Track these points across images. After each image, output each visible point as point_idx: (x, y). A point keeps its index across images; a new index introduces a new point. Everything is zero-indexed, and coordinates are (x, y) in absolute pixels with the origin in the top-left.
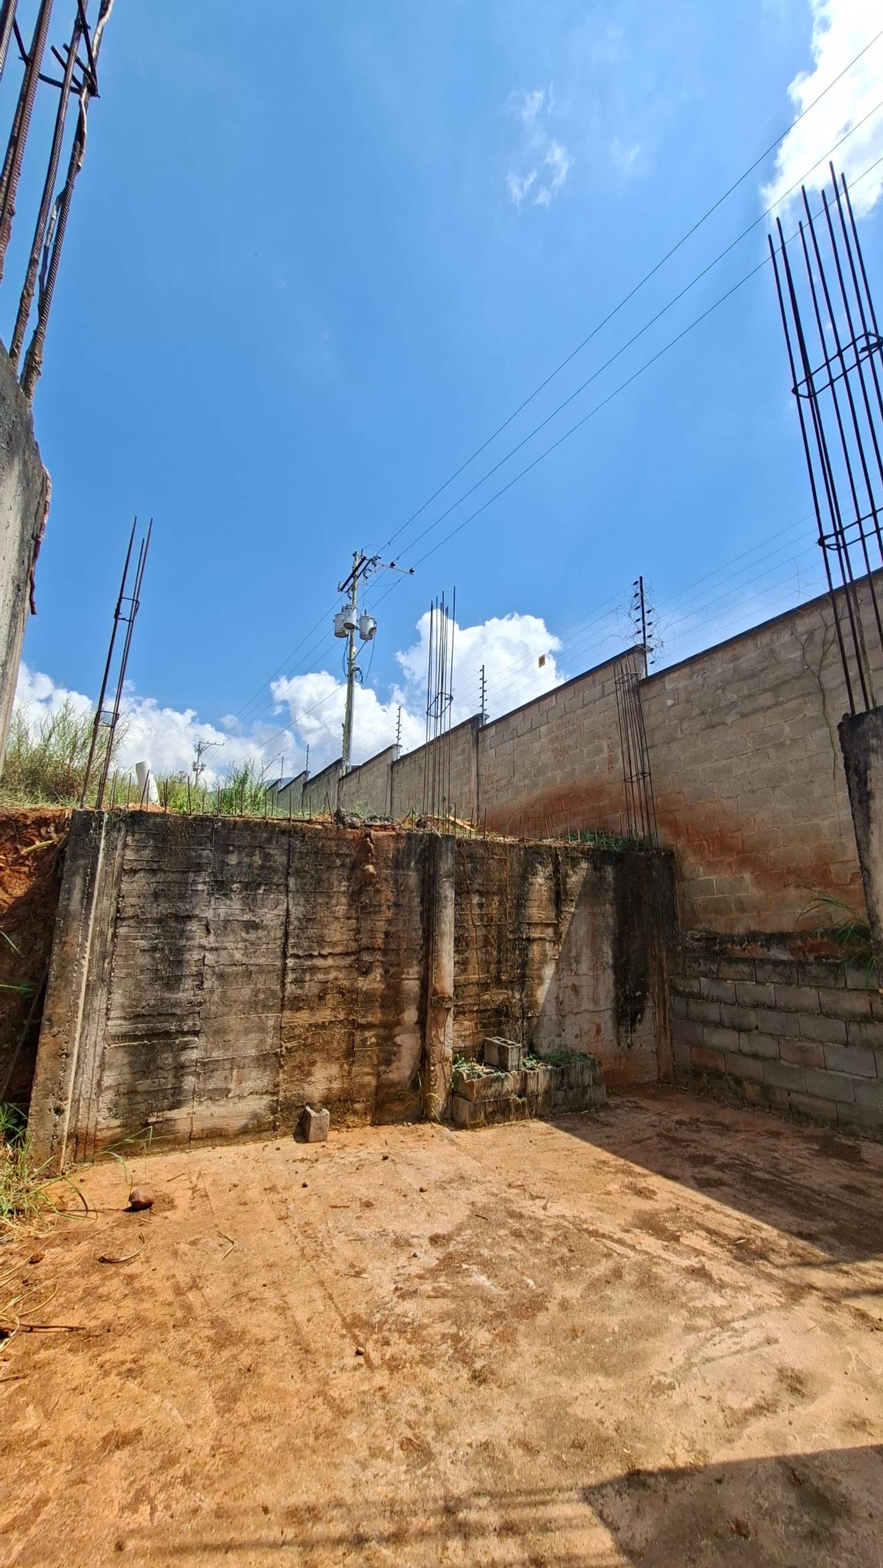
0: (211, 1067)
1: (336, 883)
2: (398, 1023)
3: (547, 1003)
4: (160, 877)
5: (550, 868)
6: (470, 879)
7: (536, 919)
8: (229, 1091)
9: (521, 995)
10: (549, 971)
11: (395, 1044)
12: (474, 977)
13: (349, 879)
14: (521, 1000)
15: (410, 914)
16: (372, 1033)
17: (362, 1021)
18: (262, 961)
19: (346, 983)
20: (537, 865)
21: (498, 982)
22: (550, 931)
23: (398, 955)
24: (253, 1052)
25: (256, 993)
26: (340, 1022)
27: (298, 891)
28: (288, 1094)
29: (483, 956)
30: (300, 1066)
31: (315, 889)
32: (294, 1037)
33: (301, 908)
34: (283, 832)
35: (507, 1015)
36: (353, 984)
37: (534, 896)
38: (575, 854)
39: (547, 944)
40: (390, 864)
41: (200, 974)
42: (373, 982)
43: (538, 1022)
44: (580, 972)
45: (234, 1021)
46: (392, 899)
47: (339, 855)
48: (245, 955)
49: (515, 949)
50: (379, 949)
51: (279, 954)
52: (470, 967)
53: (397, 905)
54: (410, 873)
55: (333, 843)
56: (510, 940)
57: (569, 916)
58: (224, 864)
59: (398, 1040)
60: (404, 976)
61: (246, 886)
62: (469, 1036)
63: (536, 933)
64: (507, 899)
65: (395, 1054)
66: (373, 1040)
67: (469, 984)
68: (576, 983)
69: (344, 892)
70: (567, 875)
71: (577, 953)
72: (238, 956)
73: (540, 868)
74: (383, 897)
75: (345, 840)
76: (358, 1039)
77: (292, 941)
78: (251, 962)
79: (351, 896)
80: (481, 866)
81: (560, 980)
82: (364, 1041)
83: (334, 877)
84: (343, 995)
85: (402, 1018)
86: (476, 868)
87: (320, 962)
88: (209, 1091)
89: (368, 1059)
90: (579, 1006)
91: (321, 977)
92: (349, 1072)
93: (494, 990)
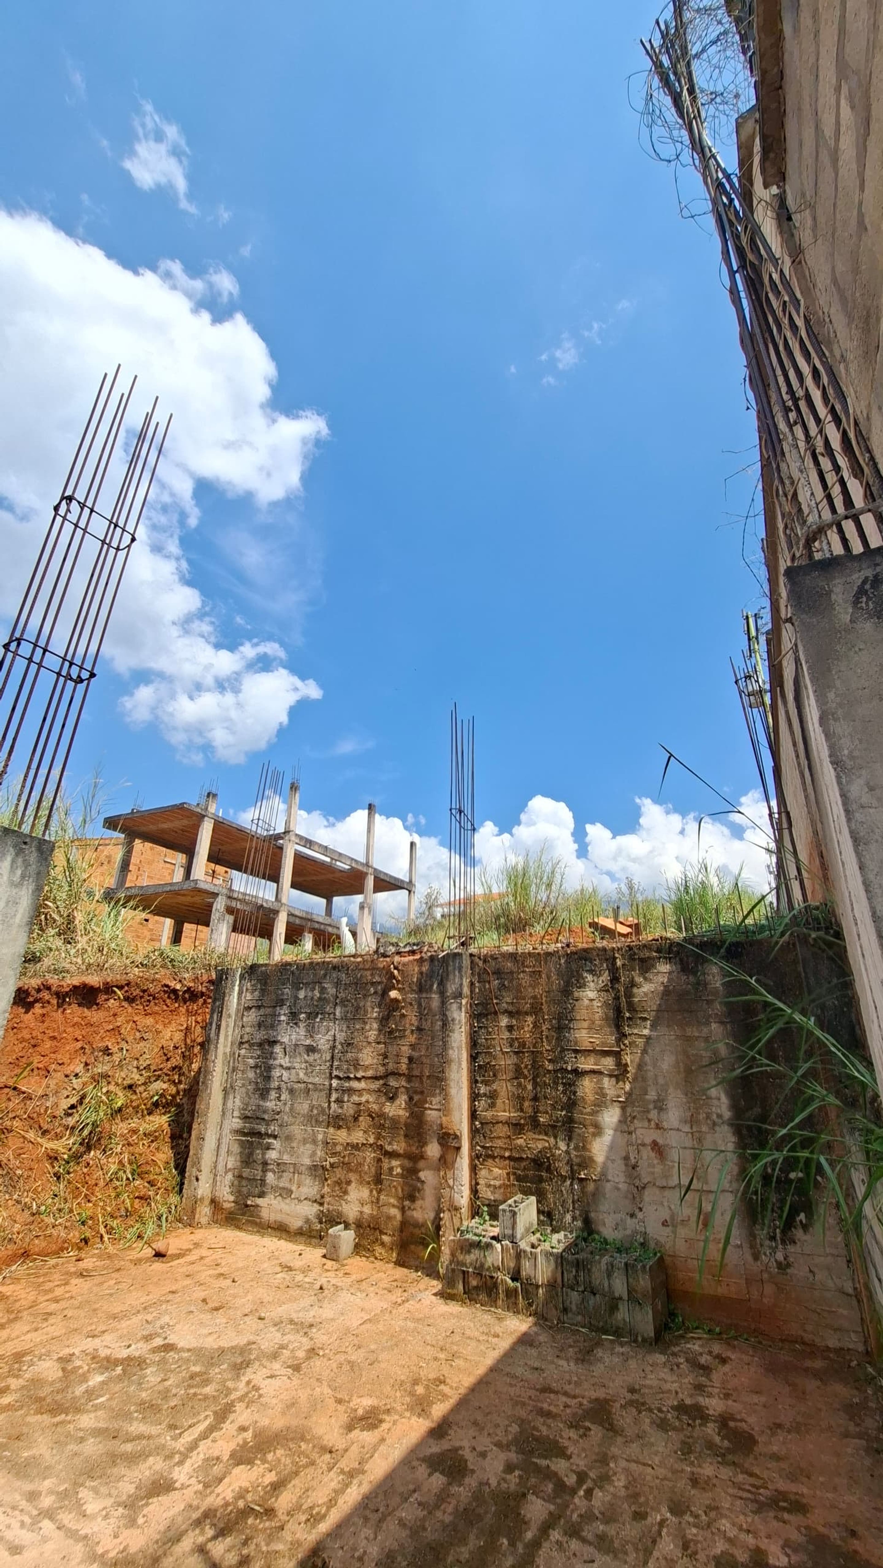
0: (283, 1168)
1: (370, 1009)
2: (422, 1157)
3: (609, 1163)
4: (262, 1011)
5: (606, 977)
6: (496, 998)
7: (585, 1045)
8: (292, 1192)
9: (568, 1145)
10: (610, 1117)
11: (419, 1179)
12: (504, 1115)
13: (380, 1006)
14: (567, 1152)
15: (433, 1039)
16: (398, 1163)
17: (389, 1148)
18: (316, 1080)
19: (375, 1107)
20: (585, 975)
21: (535, 1125)
22: (609, 1063)
23: (422, 1082)
24: (307, 1161)
25: (312, 1108)
26: (371, 1145)
27: (342, 1019)
28: (331, 1208)
29: (514, 1089)
30: (338, 1183)
31: (354, 1016)
32: (335, 1153)
33: (344, 1034)
34: (335, 968)
35: (548, 1170)
36: (380, 1109)
37: (581, 1013)
38: (646, 954)
39: (606, 1080)
40: (415, 988)
41: (279, 1088)
42: (397, 1109)
43: (597, 1189)
44: (665, 1125)
45: (297, 1130)
46: (416, 1024)
47: (373, 984)
48: (306, 1074)
49: (556, 1083)
50: (404, 1074)
51: (328, 1075)
52: (499, 1102)
53: (420, 1029)
54: (433, 996)
55: (368, 973)
56: (549, 1071)
57: (640, 1041)
58: (296, 998)
59: (422, 1175)
60: (427, 1106)
61: (309, 1016)
62: (500, 1187)
63: (586, 1064)
64: (544, 1020)
65: (419, 1191)
66: (399, 1170)
67: (497, 1123)
68: (660, 1141)
69: (375, 1019)
70: (633, 984)
71: (659, 1095)
72: (302, 1075)
73: (589, 977)
74: (408, 1021)
75: (377, 969)
76: (385, 1166)
77: (336, 1063)
78: (310, 1081)
79: (381, 1021)
80: (511, 981)
81: (630, 1133)
82: (391, 1169)
83: (369, 1004)
84: (373, 1118)
85: (425, 1152)
86: (504, 985)
87: (355, 1084)
88: (281, 1188)
89: (393, 1190)
90: (666, 1177)
91: (355, 1098)
92: (378, 1199)
93: (531, 1135)
